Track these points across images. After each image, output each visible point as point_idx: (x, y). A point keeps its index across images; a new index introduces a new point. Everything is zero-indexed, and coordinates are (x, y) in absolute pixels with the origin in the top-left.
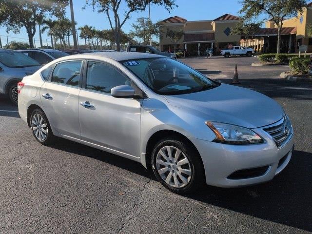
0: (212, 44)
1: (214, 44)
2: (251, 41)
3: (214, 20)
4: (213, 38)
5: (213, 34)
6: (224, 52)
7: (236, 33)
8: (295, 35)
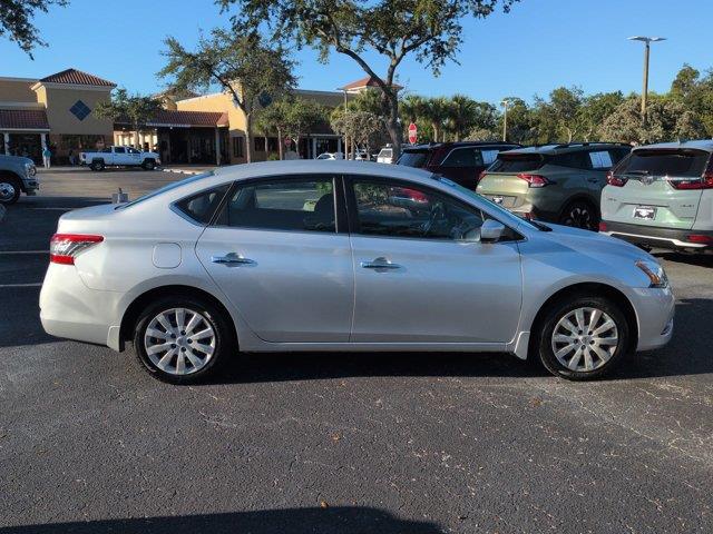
0: (43, 138)
1: (47, 136)
2: (123, 136)
3: (41, 81)
4: (45, 124)
5: (42, 112)
6: (89, 157)
7: (108, 114)
8: (227, 128)
